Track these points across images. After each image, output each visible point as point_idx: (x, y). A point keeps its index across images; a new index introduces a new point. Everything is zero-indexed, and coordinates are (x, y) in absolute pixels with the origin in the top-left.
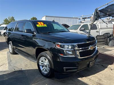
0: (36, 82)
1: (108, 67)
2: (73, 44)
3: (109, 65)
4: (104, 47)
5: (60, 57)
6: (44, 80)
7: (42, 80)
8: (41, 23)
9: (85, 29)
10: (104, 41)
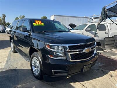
0: (26, 82)
1: (108, 73)
2: (63, 45)
3: (111, 71)
4: (112, 51)
5: (49, 59)
6: (34, 81)
7: (32, 81)
8: (39, 21)
9: (91, 30)
10: (114, 44)
